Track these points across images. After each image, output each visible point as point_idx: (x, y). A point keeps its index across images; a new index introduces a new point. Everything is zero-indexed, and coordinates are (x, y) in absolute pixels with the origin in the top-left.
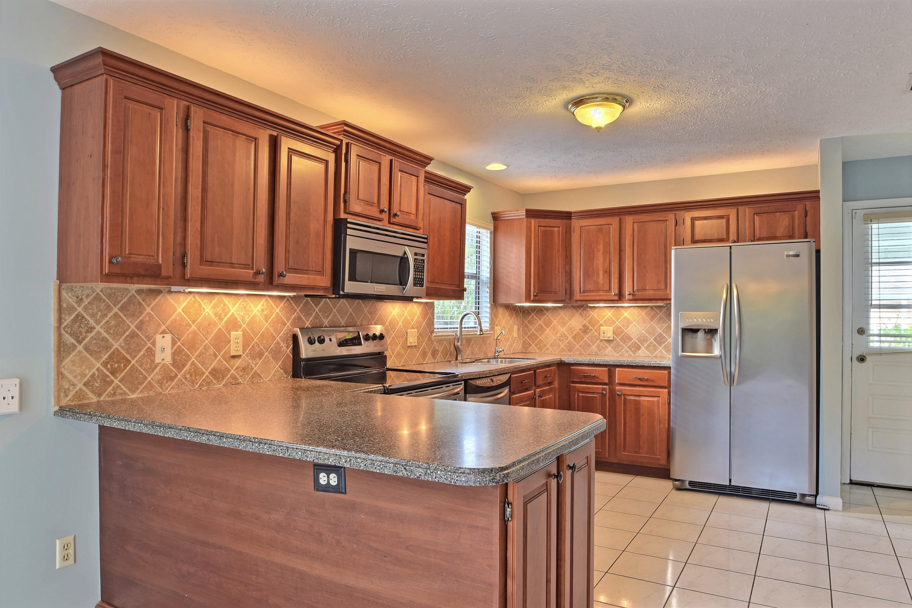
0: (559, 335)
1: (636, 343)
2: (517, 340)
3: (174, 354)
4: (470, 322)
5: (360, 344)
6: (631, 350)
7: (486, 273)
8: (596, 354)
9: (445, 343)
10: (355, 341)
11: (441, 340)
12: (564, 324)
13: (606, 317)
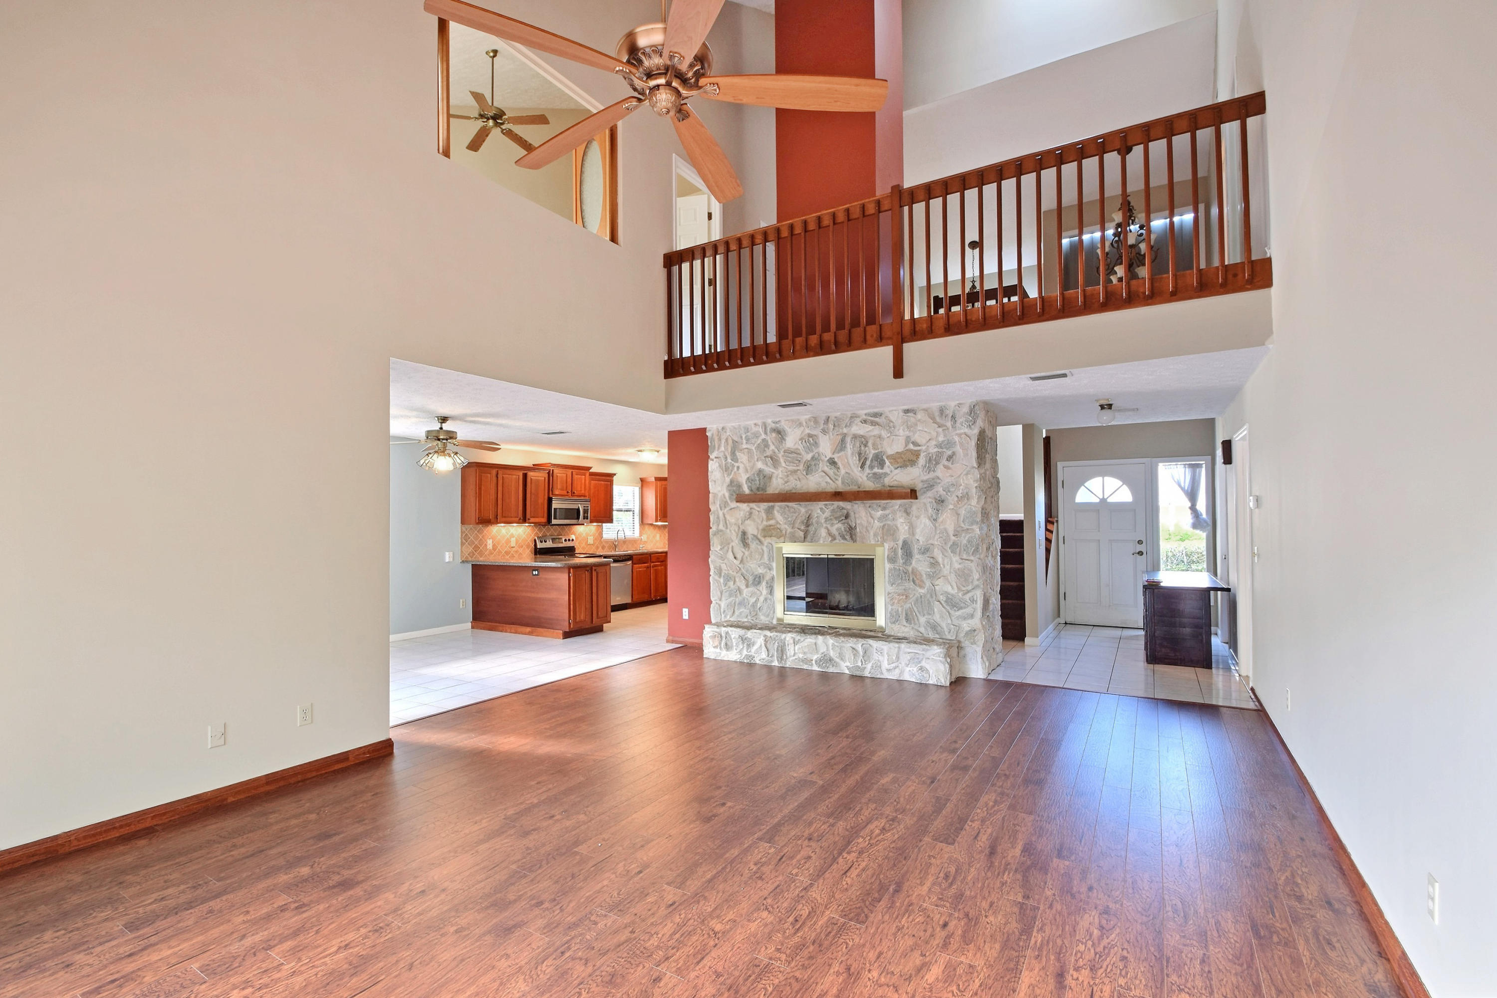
3: (493, 546)
4: (623, 533)
5: (563, 543)
7: (636, 510)
10: (559, 541)
11: (607, 541)
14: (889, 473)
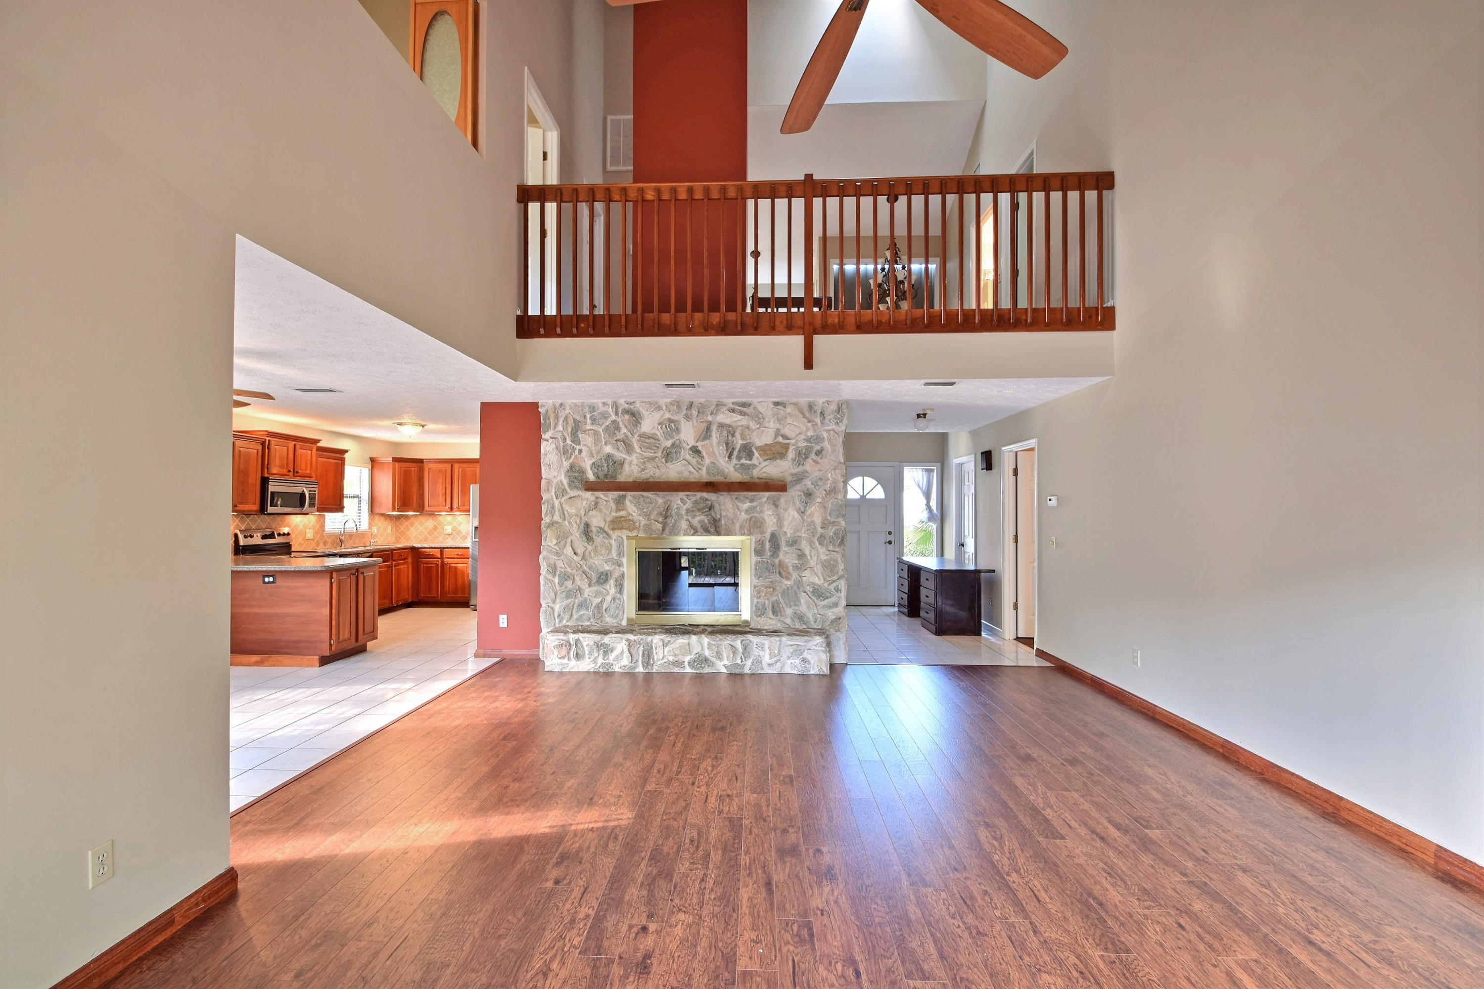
0: (419, 530)
1: (465, 535)
2: (391, 533)
4: (350, 526)
5: (275, 538)
6: (461, 539)
7: (365, 496)
8: (442, 542)
9: (333, 537)
10: (272, 536)
11: (330, 535)
12: (420, 525)
13: (448, 520)
14: (757, 464)
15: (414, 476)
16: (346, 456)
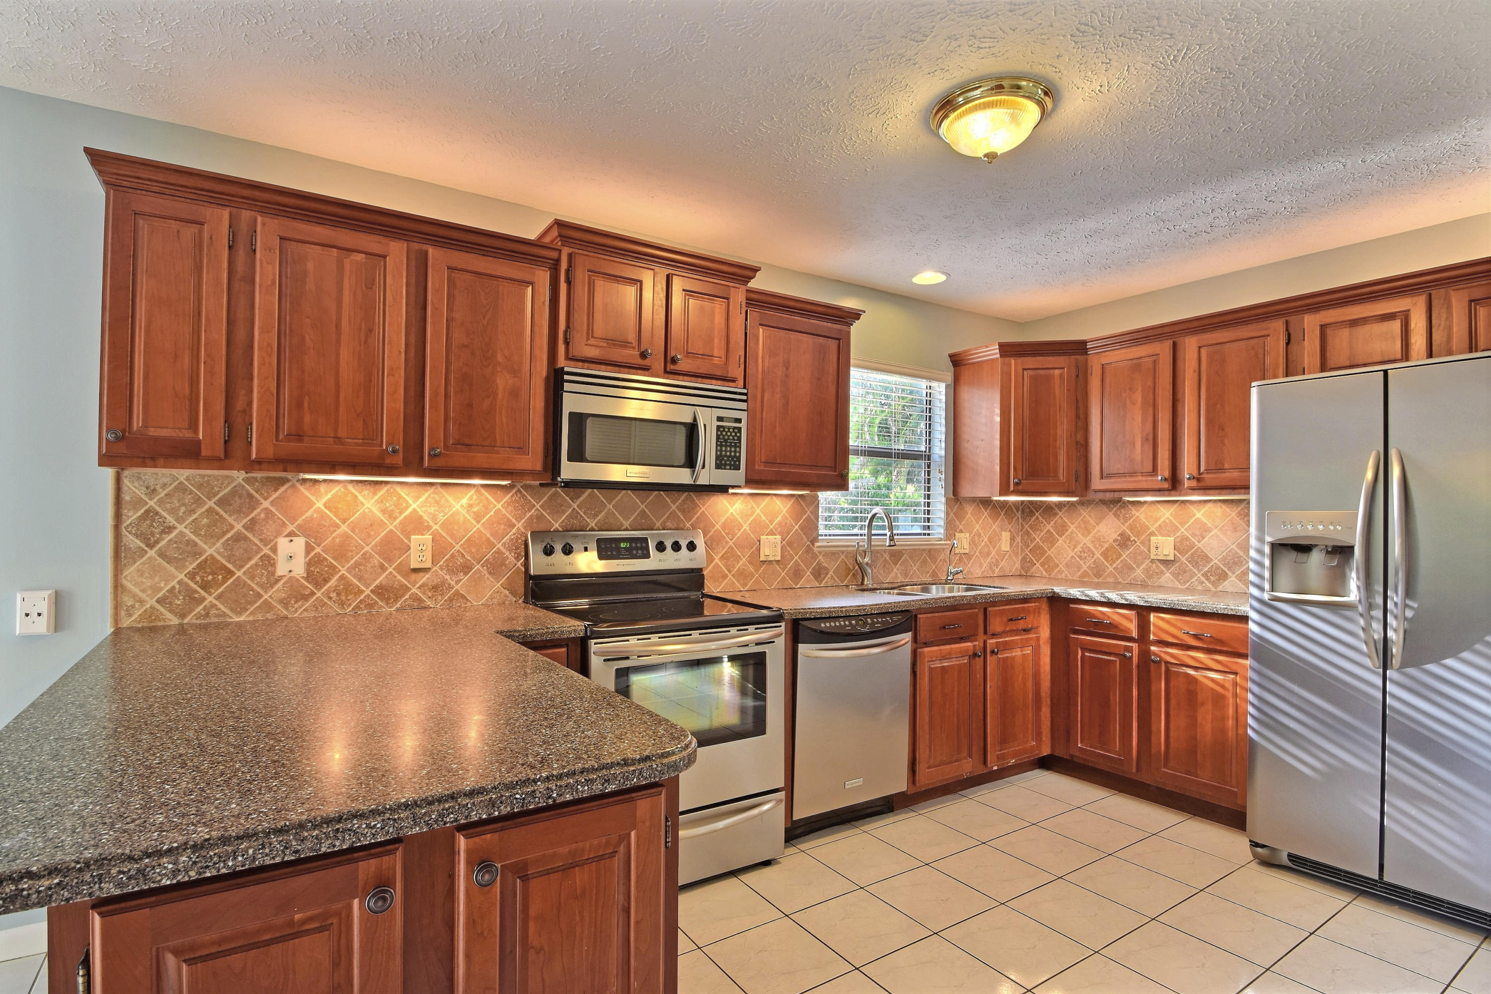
0: (1078, 548)
1: (1218, 568)
2: (1010, 555)
3: (309, 564)
5: (647, 556)
6: (1208, 579)
7: (939, 450)
8: (1145, 589)
9: (843, 557)
10: (637, 552)
11: (833, 554)
12: (1087, 531)
13: (1162, 520)
15: (1060, 394)
16: (856, 329)
